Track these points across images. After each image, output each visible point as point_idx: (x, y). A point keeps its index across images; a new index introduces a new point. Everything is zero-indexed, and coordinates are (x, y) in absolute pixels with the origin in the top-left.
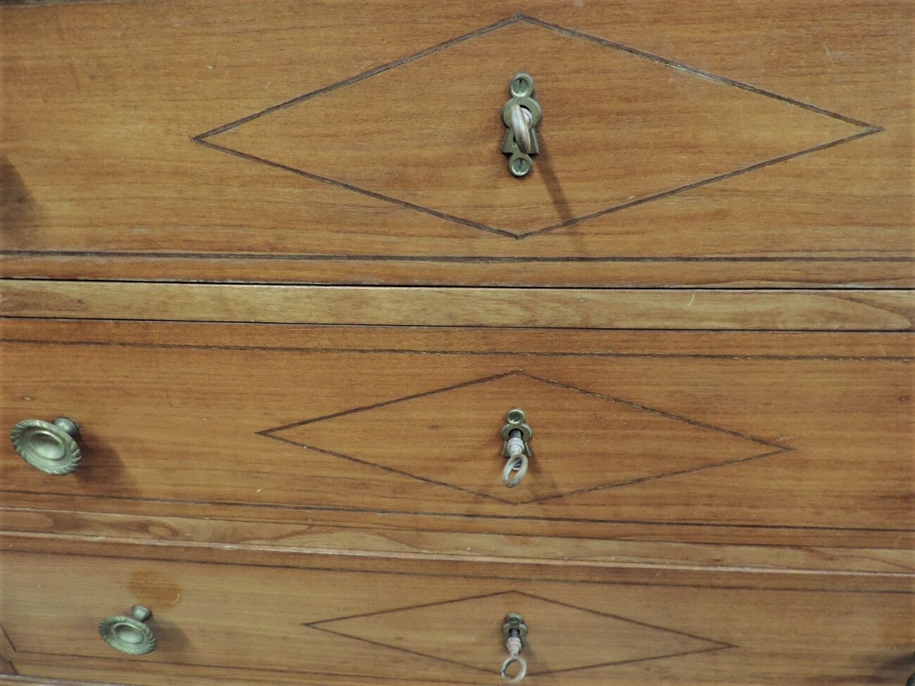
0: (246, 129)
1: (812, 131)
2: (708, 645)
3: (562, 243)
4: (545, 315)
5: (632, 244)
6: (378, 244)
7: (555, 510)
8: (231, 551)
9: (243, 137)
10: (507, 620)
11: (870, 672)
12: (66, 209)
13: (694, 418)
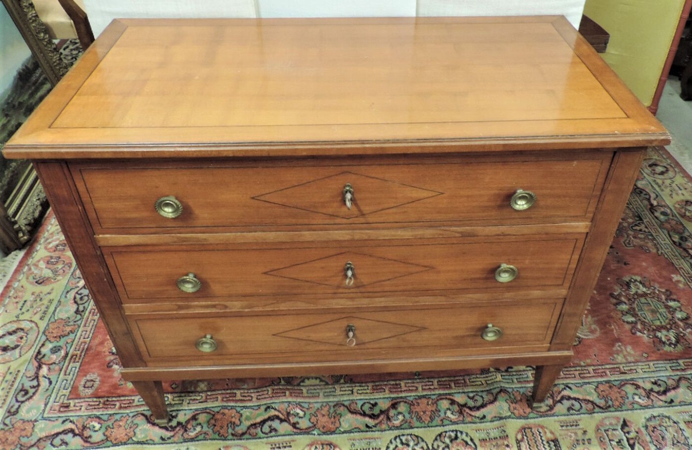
0: (267, 196)
2: (418, 329)
3: (362, 220)
4: (357, 237)
5: (381, 220)
6: (306, 221)
7: (362, 290)
8: (248, 312)
9: (267, 198)
10: (348, 326)
11: (473, 333)
12: (206, 215)
13: (404, 262)
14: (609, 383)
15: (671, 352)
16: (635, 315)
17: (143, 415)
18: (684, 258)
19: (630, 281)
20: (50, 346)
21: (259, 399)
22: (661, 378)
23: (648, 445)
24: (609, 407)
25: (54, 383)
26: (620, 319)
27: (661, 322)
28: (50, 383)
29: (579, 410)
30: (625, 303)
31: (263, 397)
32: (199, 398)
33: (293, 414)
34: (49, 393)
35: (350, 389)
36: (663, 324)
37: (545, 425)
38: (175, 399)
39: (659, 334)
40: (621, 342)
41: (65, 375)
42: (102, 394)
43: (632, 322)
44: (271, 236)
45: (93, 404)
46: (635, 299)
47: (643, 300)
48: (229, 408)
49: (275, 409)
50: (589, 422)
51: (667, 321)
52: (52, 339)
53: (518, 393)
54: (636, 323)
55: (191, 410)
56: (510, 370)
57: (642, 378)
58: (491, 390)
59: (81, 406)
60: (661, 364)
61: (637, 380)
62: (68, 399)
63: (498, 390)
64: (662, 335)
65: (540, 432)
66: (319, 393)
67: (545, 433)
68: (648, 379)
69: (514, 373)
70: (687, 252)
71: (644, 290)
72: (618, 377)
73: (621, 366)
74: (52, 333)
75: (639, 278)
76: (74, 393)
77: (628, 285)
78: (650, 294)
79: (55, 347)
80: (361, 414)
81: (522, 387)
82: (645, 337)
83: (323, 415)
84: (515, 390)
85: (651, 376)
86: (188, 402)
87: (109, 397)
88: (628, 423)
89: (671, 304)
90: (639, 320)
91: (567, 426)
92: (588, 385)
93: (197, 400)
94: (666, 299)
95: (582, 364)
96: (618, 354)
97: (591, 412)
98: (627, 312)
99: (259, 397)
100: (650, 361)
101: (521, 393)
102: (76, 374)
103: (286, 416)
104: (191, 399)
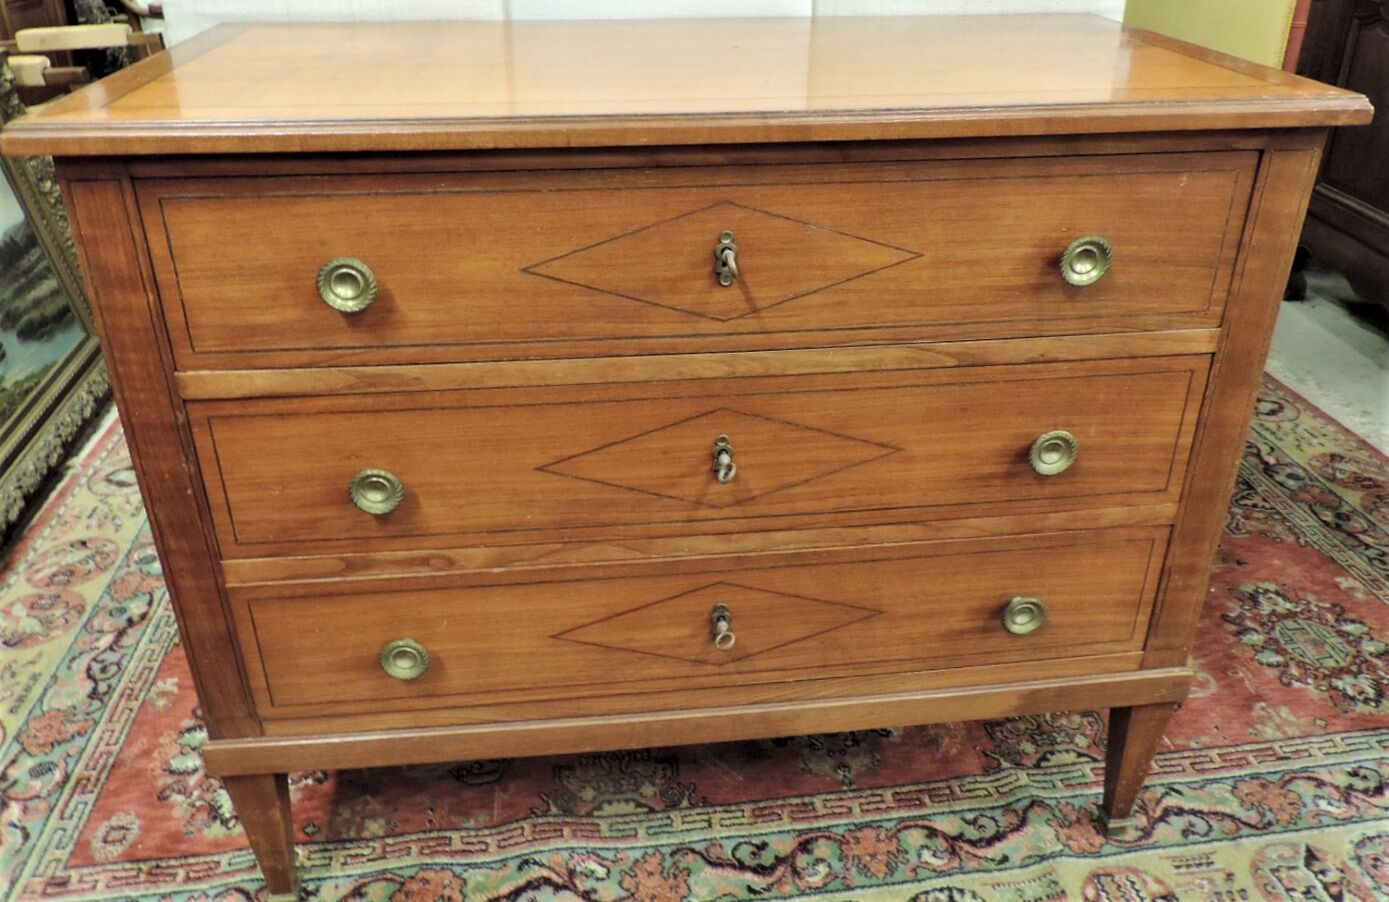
0: (556, 264)
1: (888, 257)
2: (866, 613)
3: (752, 324)
4: (741, 370)
5: (794, 322)
6: (636, 328)
7: (750, 510)
8: (500, 574)
9: (554, 269)
11: (981, 623)
12: (422, 316)
13: (838, 433)
14: (1257, 778)
15: (1371, 714)
16: (1280, 651)
17: (240, 890)
18: (1352, 548)
19: (1256, 591)
20: (28, 763)
21: (504, 847)
22: (1365, 764)
23: (1372, 896)
24: (1270, 824)
25: (34, 836)
26: (1252, 659)
27: (1337, 662)
28: (26, 836)
29: (1206, 834)
30: (1256, 631)
31: (511, 842)
32: (366, 852)
33: (581, 873)
34: (21, 857)
35: (705, 817)
36: (1342, 664)
37: (1140, 868)
38: (313, 856)
39: (1339, 684)
40: (1265, 701)
41: (62, 818)
42: (145, 854)
43: (1278, 665)
44: (559, 370)
45: (123, 874)
46: (1273, 622)
47: (1290, 624)
48: (438, 868)
49: (542, 865)
50: (1235, 856)
51: (1349, 659)
52: (34, 750)
53: (1070, 807)
54: (1287, 665)
55: (349, 876)
56: (1044, 764)
57: (1325, 766)
58: (1010, 804)
59: (96, 881)
60: (1358, 737)
61: (1316, 769)
62: (66, 868)
63: (1026, 802)
64: (1345, 683)
65: (1133, 883)
66: (635, 829)
67: (1145, 882)
68: (1337, 767)
69: (1055, 770)
70: (1356, 538)
71: (1288, 605)
72: (1275, 766)
73: (1276, 746)
74: (35, 737)
75: (1272, 587)
76: (82, 855)
77: (1253, 598)
78: (1301, 613)
79: (40, 765)
80: (733, 866)
81: (1076, 796)
82: (1312, 690)
83: (651, 874)
84: (1063, 802)
85: (1341, 760)
86: (342, 860)
87: (160, 859)
88: (1318, 855)
89: (1349, 628)
90: (1292, 659)
91: (1188, 866)
92: (1215, 785)
93: (363, 855)
94: (1337, 620)
95: (1193, 745)
96: (1263, 723)
97: (1234, 837)
98: (1263, 648)
99: (503, 844)
100: (1335, 733)
101: (1077, 807)
102: (85, 817)
103: (566, 878)
104: (351, 856)
